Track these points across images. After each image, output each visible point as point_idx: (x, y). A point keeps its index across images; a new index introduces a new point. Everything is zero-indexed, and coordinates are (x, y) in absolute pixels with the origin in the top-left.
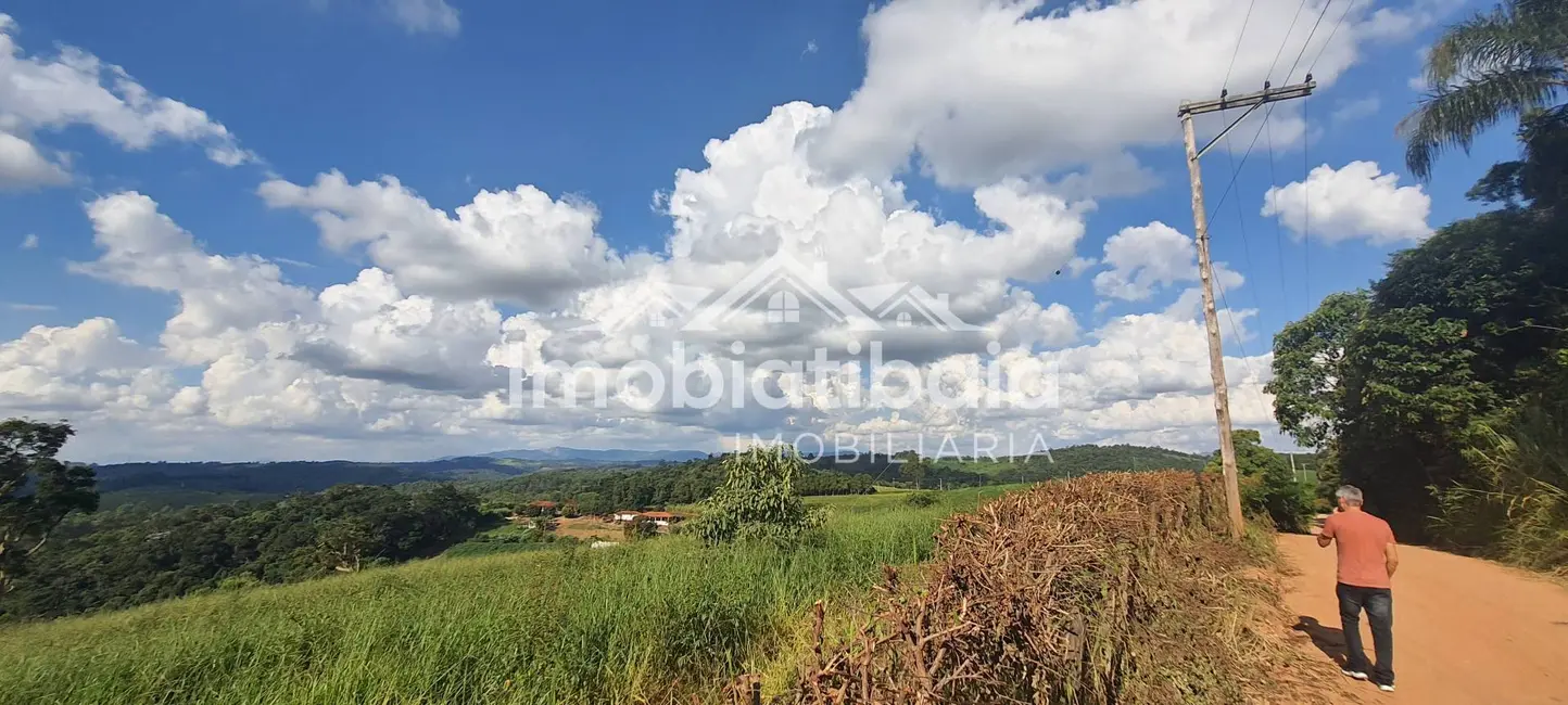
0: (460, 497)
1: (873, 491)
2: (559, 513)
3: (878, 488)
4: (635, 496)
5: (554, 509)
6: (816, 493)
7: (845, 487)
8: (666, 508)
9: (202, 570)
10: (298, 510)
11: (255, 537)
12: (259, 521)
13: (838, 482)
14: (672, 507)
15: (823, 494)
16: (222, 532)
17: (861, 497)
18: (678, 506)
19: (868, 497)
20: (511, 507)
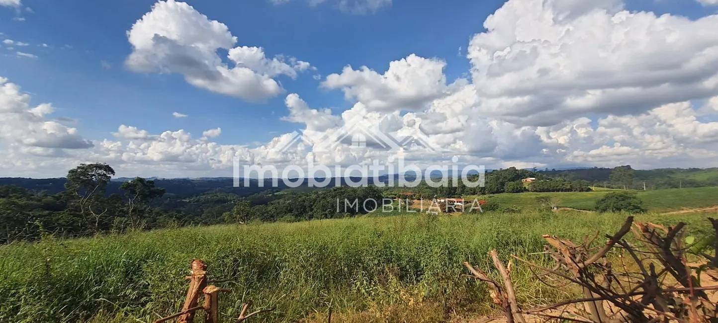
0: (375, 191)
1: (589, 190)
2: (414, 198)
3: (593, 188)
4: (447, 191)
5: (412, 196)
6: (548, 190)
7: (569, 187)
8: (462, 197)
9: (298, 214)
10: (324, 194)
11: (312, 203)
12: (314, 198)
13: (563, 185)
14: (465, 196)
15: (553, 191)
16: (304, 201)
17: (580, 193)
18: (468, 196)
19: (584, 193)
20: (396, 195)
